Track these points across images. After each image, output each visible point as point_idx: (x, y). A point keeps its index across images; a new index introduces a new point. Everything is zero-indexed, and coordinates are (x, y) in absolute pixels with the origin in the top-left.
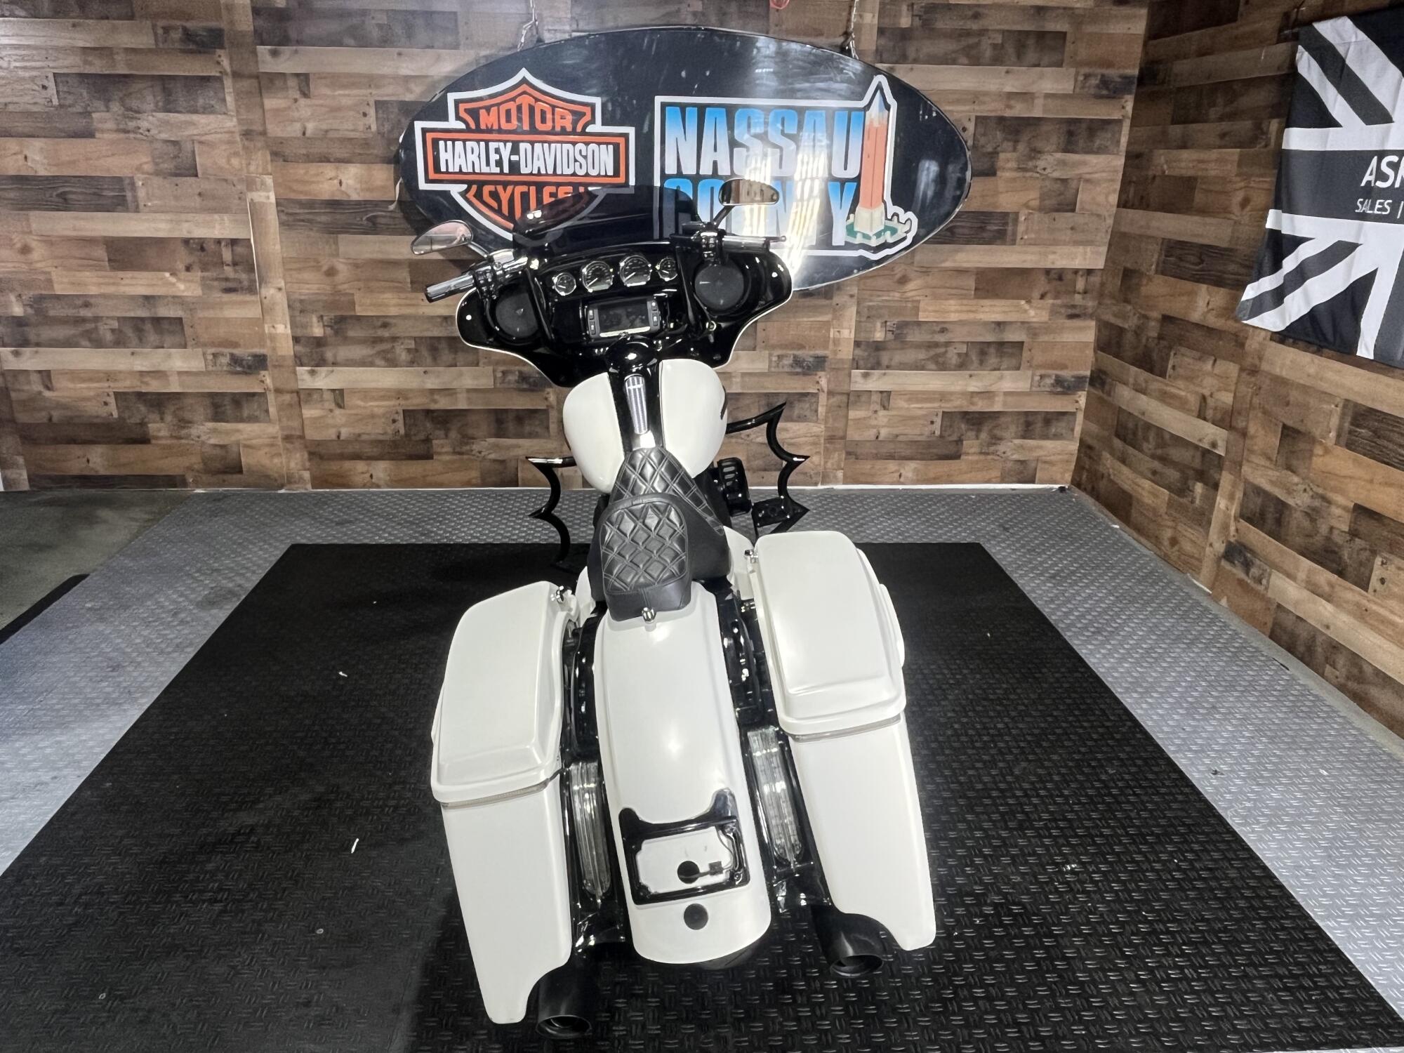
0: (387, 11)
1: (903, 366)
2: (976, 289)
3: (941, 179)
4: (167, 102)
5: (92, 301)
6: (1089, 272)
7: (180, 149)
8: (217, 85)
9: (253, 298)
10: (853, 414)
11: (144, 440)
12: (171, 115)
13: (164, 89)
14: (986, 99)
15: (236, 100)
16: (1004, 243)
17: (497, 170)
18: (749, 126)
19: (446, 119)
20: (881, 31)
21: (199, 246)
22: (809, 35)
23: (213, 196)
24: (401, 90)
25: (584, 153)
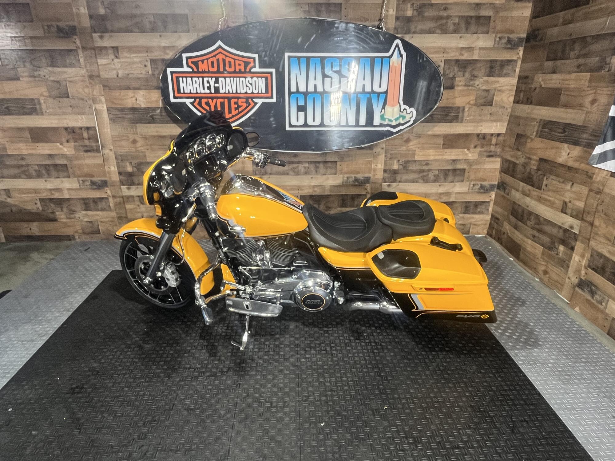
0: (153, 15)
1: (407, 181)
2: (443, 144)
3: (428, 91)
4: (52, 62)
5: (24, 157)
6: (499, 135)
7: (60, 85)
8: (75, 54)
9: (99, 154)
11: (54, 220)
12: (55, 68)
13: (50, 56)
14: (450, 51)
15: (84, 60)
16: (457, 122)
17: (209, 91)
18: (332, 67)
19: (182, 66)
20: (397, 18)
21: (71, 131)
22: (362, 21)
23: (77, 107)
24: (162, 54)
25: (251, 82)
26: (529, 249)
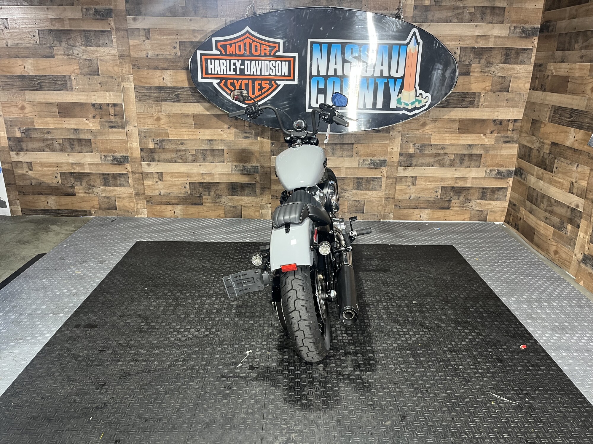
1: (422, 165)
2: (459, 129)
3: (443, 78)
4: (87, 42)
5: (51, 131)
6: (515, 121)
7: (92, 63)
8: (109, 34)
9: (123, 130)
10: (398, 187)
11: (73, 194)
12: (88, 47)
13: (85, 36)
14: (466, 39)
15: (117, 41)
16: (473, 107)
17: (234, 73)
18: (352, 53)
19: (212, 50)
20: (415, 7)
21: (98, 107)
22: (381, 10)
23: (106, 85)
24: (192, 37)
25: (274, 65)
26: (542, 232)
